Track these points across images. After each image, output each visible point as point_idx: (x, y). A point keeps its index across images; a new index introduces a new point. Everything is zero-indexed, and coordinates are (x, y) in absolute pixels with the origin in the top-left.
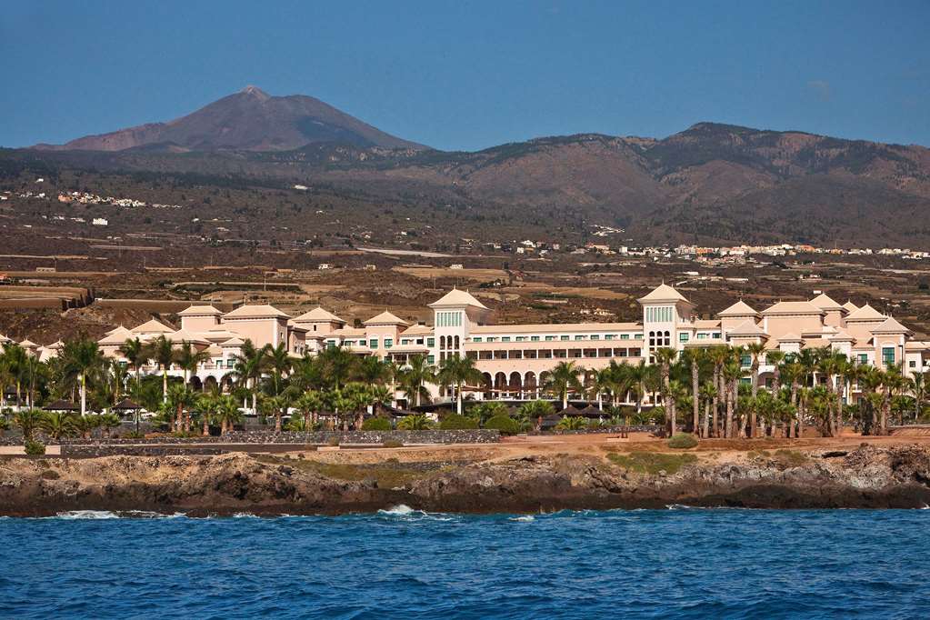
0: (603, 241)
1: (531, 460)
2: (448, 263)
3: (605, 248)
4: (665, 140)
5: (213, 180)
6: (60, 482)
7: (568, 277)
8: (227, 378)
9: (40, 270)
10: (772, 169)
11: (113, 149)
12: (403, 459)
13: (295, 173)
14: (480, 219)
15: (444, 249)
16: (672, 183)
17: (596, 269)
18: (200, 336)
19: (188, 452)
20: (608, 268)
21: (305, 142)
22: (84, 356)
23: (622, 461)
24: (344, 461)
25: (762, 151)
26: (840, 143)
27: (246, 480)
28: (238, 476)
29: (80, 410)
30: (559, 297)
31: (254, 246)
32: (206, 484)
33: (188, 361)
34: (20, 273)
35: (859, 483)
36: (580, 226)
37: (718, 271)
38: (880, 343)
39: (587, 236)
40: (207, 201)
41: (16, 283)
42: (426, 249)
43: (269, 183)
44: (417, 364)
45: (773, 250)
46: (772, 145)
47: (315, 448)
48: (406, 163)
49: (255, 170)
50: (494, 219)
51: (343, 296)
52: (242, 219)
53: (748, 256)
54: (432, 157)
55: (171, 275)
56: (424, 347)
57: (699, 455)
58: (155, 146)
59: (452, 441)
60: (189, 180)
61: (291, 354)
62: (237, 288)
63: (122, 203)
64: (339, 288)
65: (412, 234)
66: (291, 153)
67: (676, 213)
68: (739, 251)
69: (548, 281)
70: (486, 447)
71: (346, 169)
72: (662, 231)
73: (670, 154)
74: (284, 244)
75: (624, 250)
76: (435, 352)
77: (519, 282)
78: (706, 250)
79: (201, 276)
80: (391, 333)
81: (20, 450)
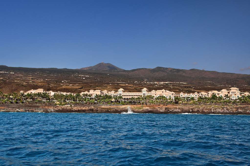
0: (145, 81)
1: (125, 108)
2: (126, 84)
3: (145, 82)
4: (154, 69)
5: (98, 73)
6: (73, 109)
7: (141, 86)
8: (94, 98)
9: (76, 84)
10: (167, 73)
11: (86, 69)
12: (111, 107)
13: (108, 73)
14: (130, 78)
15: (126, 82)
16: (154, 74)
17: (144, 85)
18: (92, 93)
19: (87, 106)
20: (146, 85)
21: (109, 69)
22: (78, 95)
23: (135, 108)
24: (105, 107)
25: (165, 70)
26: (176, 69)
27: (93, 109)
28: (92, 109)
29: (77, 101)
30: (139, 88)
31: (102, 82)
32: (89, 110)
33: (89, 96)
34: (74, 85)
35: (161, 111)
36: (143, 79)
37: (159, 85)
38: (169, 95)
39: (143, 81)
40: (97, 76)
41: (73, 86)
42: (123, 82)
43: (105, 74)
44: (116, 97)
45: (166, 83)
46: (167, 69)
47: (102, 106)
48: (121, 71)
49: (103, 72)
50: (132, 79)
51: (112, 88)
52: (101, 78)
53: (163, 83)
54: (124, 71)
55: (92, 85)
56: (117, 95)
57: (144, 107)
58: (90, 69)
59: (117, 105)
60: (95, 73)
61: (102, 95)
62: (100, 87)
63: (87, 76)
64: (112, 87)
65: (122, 80)
66: (107, 70)
67: (154, 78)
68: (162, 83)
69: (138, 86)
70: (120, 106)
71: (114, 72)
72: (153, 80)
73: (154, 71)
74: (106, 81)
75: (148, 82)
76: (119, 95)
77: (135, 86)
78: (158, 82)
79: (96, 85)
80: (114, 93)
81: (70, 106)
